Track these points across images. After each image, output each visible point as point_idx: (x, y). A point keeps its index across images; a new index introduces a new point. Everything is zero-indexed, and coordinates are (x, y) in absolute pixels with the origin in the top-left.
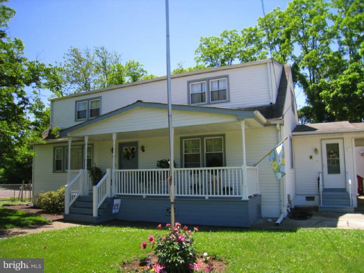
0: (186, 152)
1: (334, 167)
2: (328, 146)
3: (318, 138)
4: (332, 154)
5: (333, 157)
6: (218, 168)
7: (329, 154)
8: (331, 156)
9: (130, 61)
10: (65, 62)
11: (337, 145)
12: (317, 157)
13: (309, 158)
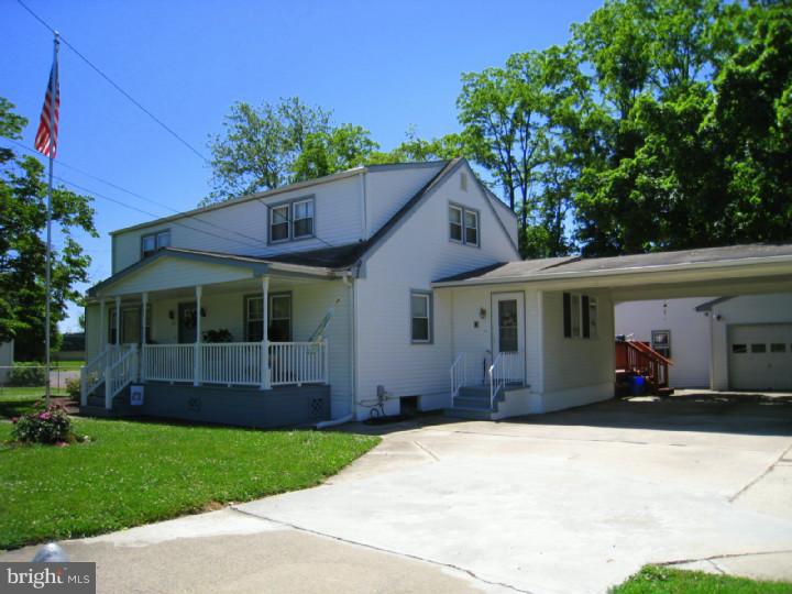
0: (251, 317)
1: (508, 342)
2: (502, 304)
3: (487, 291)
4: (508, 318)
5: (508, 325)
6: (281, 344)
7: (502, 319)
8: (506, 322)
9: (344, 124)
10: (229, 131)
11: (515, 302)
12: (485, 324)
13: (473, 325)
